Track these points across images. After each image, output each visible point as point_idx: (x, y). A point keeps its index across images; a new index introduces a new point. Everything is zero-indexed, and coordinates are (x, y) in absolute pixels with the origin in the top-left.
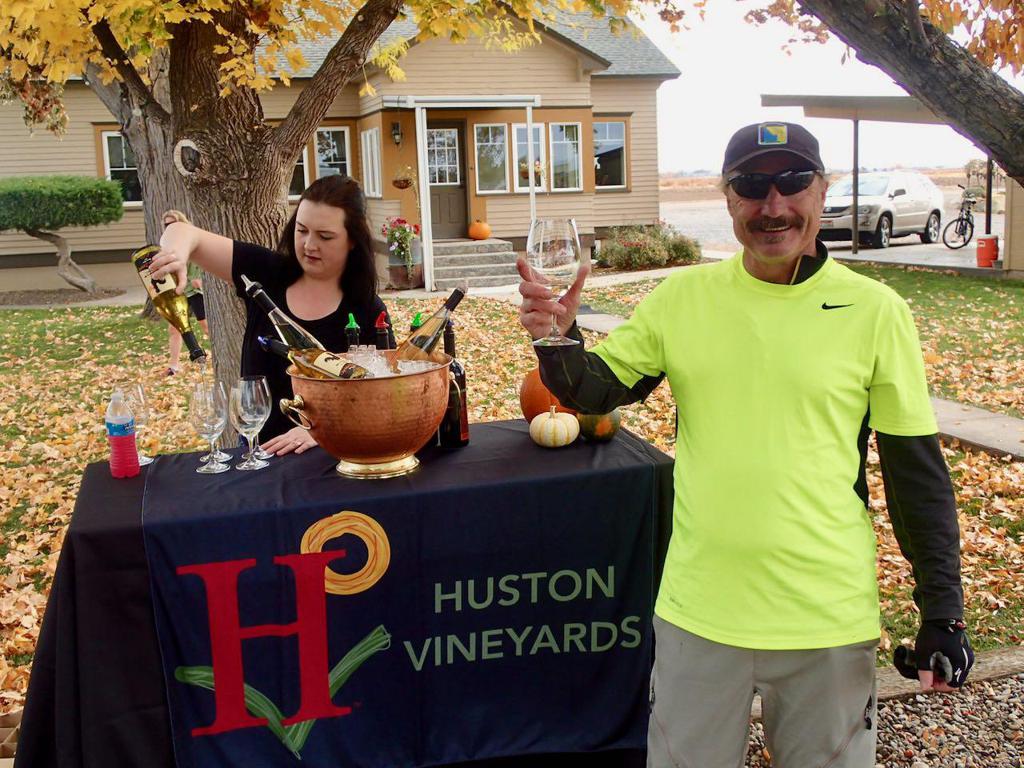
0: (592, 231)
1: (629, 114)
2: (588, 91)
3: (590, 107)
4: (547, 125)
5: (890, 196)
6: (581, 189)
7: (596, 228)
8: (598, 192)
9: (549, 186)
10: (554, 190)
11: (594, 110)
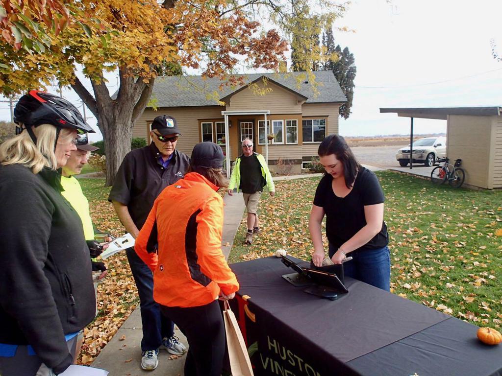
0: (302, 159)
1: (328, 116)
2: (301, 108)
3: (301, 114)
4: (285, 120)
5: (435, 146)
6: (297, 143)
7: (303, 157)
8: (304, 144)
9: (285, 142)
10: (286, 143)
11: (303, 115)
